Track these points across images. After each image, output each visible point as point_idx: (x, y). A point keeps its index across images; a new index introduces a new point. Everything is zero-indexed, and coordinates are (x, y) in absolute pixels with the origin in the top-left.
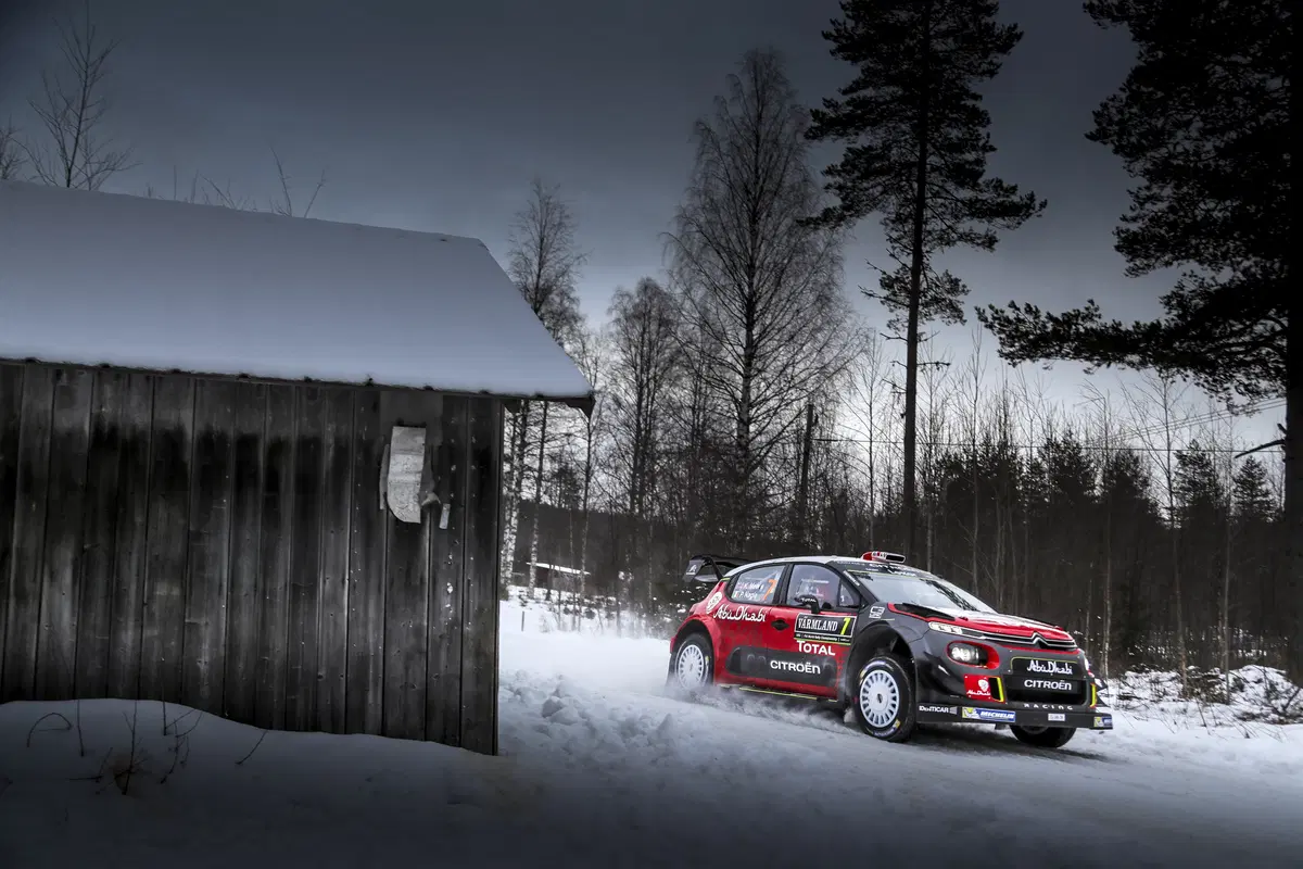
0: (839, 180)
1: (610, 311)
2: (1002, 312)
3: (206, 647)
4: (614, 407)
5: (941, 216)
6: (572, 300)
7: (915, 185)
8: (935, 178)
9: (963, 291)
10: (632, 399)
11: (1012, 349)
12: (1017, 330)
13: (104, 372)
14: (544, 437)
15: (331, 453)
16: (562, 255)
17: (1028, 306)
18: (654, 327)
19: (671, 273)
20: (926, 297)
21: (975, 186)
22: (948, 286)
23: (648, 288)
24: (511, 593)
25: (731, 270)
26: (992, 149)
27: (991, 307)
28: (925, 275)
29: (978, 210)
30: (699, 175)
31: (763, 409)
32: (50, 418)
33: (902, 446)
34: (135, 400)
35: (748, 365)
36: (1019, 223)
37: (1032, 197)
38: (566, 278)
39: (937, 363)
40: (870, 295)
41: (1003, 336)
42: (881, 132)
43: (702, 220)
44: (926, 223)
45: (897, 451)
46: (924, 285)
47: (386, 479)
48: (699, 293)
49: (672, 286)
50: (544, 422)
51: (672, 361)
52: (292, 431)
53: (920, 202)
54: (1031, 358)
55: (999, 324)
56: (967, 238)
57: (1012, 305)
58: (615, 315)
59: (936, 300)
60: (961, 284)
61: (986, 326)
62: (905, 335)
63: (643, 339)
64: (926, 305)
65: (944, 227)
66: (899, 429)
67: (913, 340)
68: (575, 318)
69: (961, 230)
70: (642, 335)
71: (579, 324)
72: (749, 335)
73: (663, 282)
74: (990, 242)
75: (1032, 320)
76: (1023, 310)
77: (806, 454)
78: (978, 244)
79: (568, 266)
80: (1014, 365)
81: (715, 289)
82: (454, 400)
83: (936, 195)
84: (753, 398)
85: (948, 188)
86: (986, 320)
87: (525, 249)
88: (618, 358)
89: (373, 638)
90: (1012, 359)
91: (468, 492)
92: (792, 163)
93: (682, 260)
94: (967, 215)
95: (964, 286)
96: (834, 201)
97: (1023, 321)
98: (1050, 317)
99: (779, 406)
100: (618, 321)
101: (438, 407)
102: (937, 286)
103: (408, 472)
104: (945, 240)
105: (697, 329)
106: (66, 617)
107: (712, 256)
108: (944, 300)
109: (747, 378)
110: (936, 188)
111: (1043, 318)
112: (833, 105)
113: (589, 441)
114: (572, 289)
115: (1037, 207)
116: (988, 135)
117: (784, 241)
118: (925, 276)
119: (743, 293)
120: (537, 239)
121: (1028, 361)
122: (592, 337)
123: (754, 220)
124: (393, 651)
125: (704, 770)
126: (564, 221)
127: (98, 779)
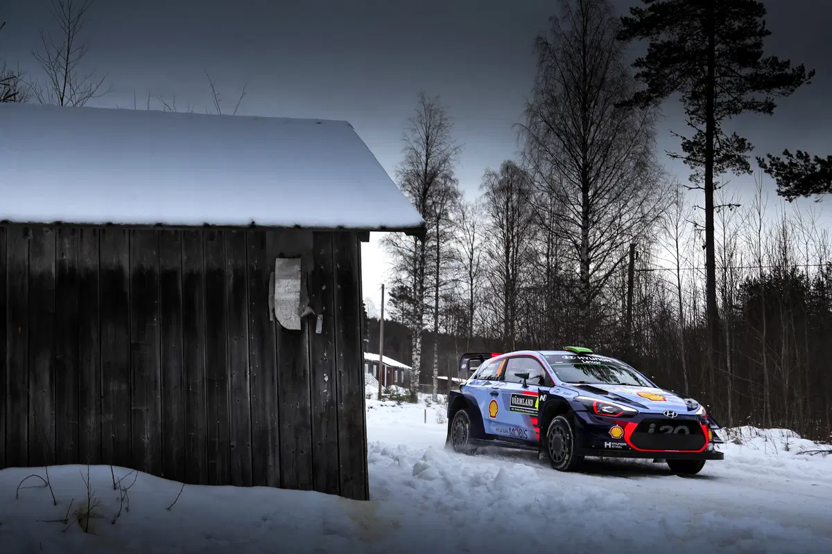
0: (645, 69)
1: (481, 187)
2: (778, 159)
3: (147, 426)
4: (488, 257)
5: (729, 91)
6: (453, 181)
7: (706, 68)
8: (723, 62)
9: (748, 148)
10: (502, 251)
11: (787, 188)
12: (791, 172)
13: (60, 228)
14: (438, 283)
15: (231, 281)
16: (443, 147)
17: (799, 152)
18: (515, 197)
19: (523, 154)
20: (719, 155)
21: (755, 65)
22: (736, 145)
23: (509, 168)
24: (419, 398)
25: (570, 148)
26: (768, 33)
27: (769, 156)
28: (717, 137)
29: (757, 83)
30: (541, 78)
31: (600, 251)
32: (27, 263)
33: (704, 271)
34: (86, 248)
35: (585, 218)
36: (793, 91)
37: (802, 69)
38: (447, 164)
39: (730, 205)
40: (674, 157)
41: (780, 178)
42: (677, 30)
43: (545, 113)
44: (716, 97)
45: (699, 273)
46: (718, 146)
47: (273, 297)
48: (546, 168)
49: (526, 164)
50: (438, 272)
51: (529, 221)
52: (202, 264)
53: (710, 81)
54: (804, 194)
55: (776, 169)
56: (751, 106)
57: (786, 153)
58: (485, 190)
59: (727, 157)
60: (747, 142)
61: (765, 171)
62: (703, 185)
63: (507, 206)
64: (720, 161)
65: (731, 99)
66: (701, 258)
67: (709, 189)
68: (456, 194)
69: (745, 101)
70: (507, 203)
71: (459, 198)
72: (585, 197)
73: (518, 162)
74: (769, 108)
75: (803, 163)
76: (795, 157)
77: (631, 282)
78: (759, 110)
79: (448, 155)
80: (790, 200)
81: (558, 164)
82: (321, 234)
83: (724, 74)
84: (591, 243)
85: (733, 68)
86: (765, 166)
87: (415, 145)
88: (490, 221)
89: (271, 417)
90: (789, 196)
91: (336, 307)
92: (612, 63)
93: (532, 143)
94: (749, 88)
95: (749, 144)
96: (643, 87)
97: (796, 165)
98: (817, 159)
99: (610, 249)
100: (488, 194)
101: (310, 242)
102: (728, 146)
103: (289, 292)
104: (733, 109)
105: (546, 195)
106: (48, 410)
107: (553, 137)
108: (734, 156)
109: (585, 228)
110: (723, 69)
111: (812, 162)
112: (638, 12)
113: (472, 285)
114: (452, 172)
115: (807, 77)
116: (764, 23)
117: (609, 123)
118: (718, 139)
119: (578, 165)
120: (424, 137)
121: (802, 196)
122: (469, 208)
123: (585, 109)
124: (286, 426)
125: (527, 508)
126: (443, 122)
127: (66, 521)
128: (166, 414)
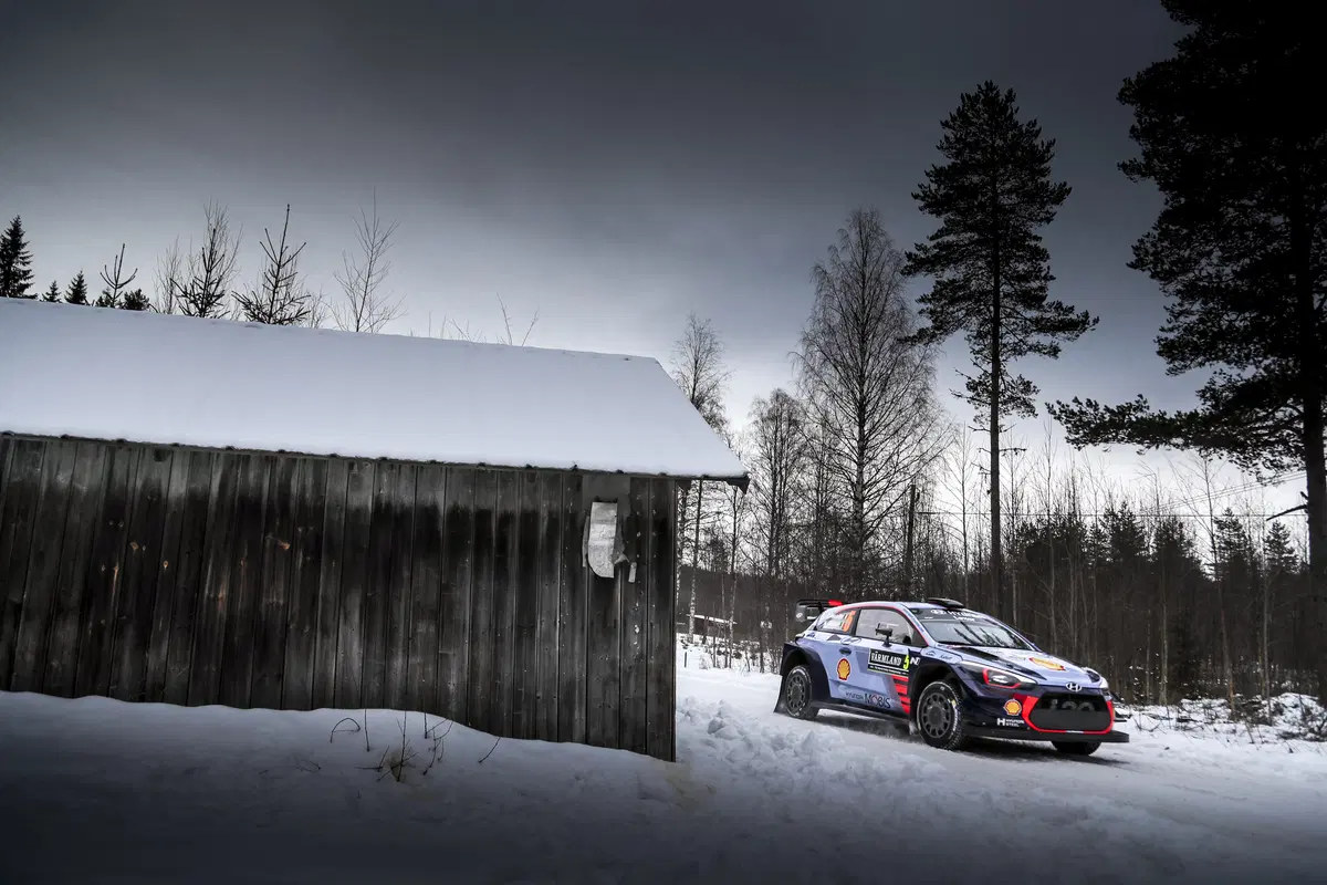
0: (930, 306)
1: (750, 415)
2: (1068, 406)
3: (454, 672)
4: (754, 490)
5: (1013, 332)
6: (720, 408)
7: (992, 308)
8: (1007, 302)
9: (1034, 391)
10: (768, 484)
11: (1076, 436)
12: (1080, 420)
13: (383, 463)
14: (699, 515)
15: (546, 523)
16: (712, 372)
17: (1089, 401)
18: (784, 427)
19: (798, 384)
20: (1004, 396)
21: (1040, 308)
22: (1021, 388)
23: (779, 397)
24: (679, 639)
25: (846, 380)
26: (1052, 278)
27: (1059, 403)
29: (1043, 326)
30: (819, 307)
31: (875, 489)
32: (345, 496)
33: (990, 517)
34: (404, 483)
35: (861, 455)
36: (1077, 336)
37: (1086, 315)
38: (716, 390)
39: (1016, 450)
40: (959, 396)
41: (1069, 425)
42: (962, 268)
43: (822, 342)
44: (1002, 338)
45: (986, 521)
46: (1002, 387)
47: (587, 543)
48: (821, 398)
49: (799, 394)
50: (699, 504)
51: (800, 453)
52: (516, 505)
53: (996, 322)
54: (1093, 442)
55: (1065, 416)
56: (1036, 349)
57: (1076, 400)
58: (754, 418)
59: (1012, 399)
60: (1032, 385)
61: (1055, 418)
62: (988, 427)
63: (776, 436)
64: (1005, 403)
65: (1016, 340)
66: (987, 503)
67: (995, 431)
68: (723, 421)
69: (1030, 343)
70: (775, 433)
71: (725, 426)
72: (861, 431)
73: (791, 392)
74: (1054, 351)
75: (1092, 412)
76: (1085, 405)
77: (911, 524)
78: (1045, 354)
79: (717, 381)
80: (1079, 449)
81: (833, 395)
82: (639, 481)
83: (1009, 316)
84: (865, 481)
85: (1018, 310)
86: (1054, 413)
88: (757, 452)
89: (579, 669)
90: (1078, 444)
91: (650, 555)
92: (892, 296)
93: (806, 373)
94: (1035, 331)
95: (1035, 387)
96: (927, 323)
97: (1085, 413)
98: (1107, 409)
99: (887, 487)
100: (756, 422)
101: (626, 486)
102: (1013, 387)
103: (604, 537)
104: (1017, 351)
105: (820, 427)
106: (356, 649)
107: (830, 370)
108: (1019, 398)
109: (860, 465)
110: (1009, 310)
112: (923, 249)
113: (735, 518)
114: (720, 398)
115: (1091, 324)
116: (1049, 268)
117: (887, 356)
118: (1003, 380)
119: (855, 398)
120: (693, 361)
121: (1090, 445)
122: (736, 437)
123: (863, 341)
124: (594, 678)
125: (841, 777)
126: (714, 346)
127: (379, 769)
128: (473, 661)
